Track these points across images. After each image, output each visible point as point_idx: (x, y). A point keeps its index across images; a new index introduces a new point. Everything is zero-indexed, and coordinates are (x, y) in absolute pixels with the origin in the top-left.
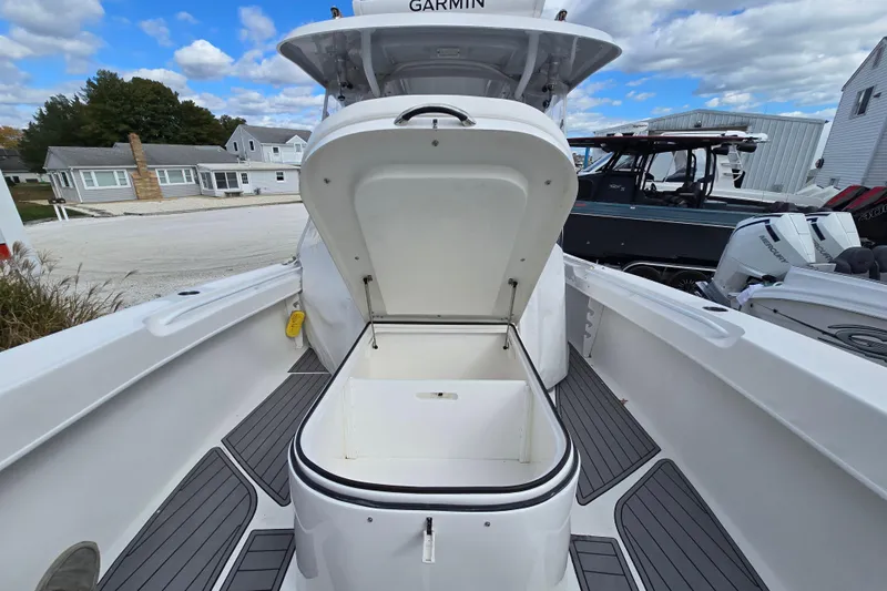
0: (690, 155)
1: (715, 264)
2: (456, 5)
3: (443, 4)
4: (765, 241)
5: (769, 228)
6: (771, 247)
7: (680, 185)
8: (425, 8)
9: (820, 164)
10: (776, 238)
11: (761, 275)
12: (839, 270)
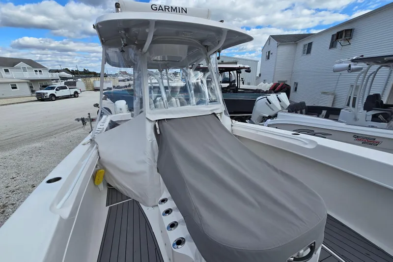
0: (230, 73)
1: (251, 113)
2: (174, 11)
3: (168, 9)
4: (267, 104)
5: (268, 100)
6: (269, 105)
7: (228, 84)
8: (159, 9)
9: (260, 75)
10: (270, 103)
11: (267, 116)
12: (289, 112)
